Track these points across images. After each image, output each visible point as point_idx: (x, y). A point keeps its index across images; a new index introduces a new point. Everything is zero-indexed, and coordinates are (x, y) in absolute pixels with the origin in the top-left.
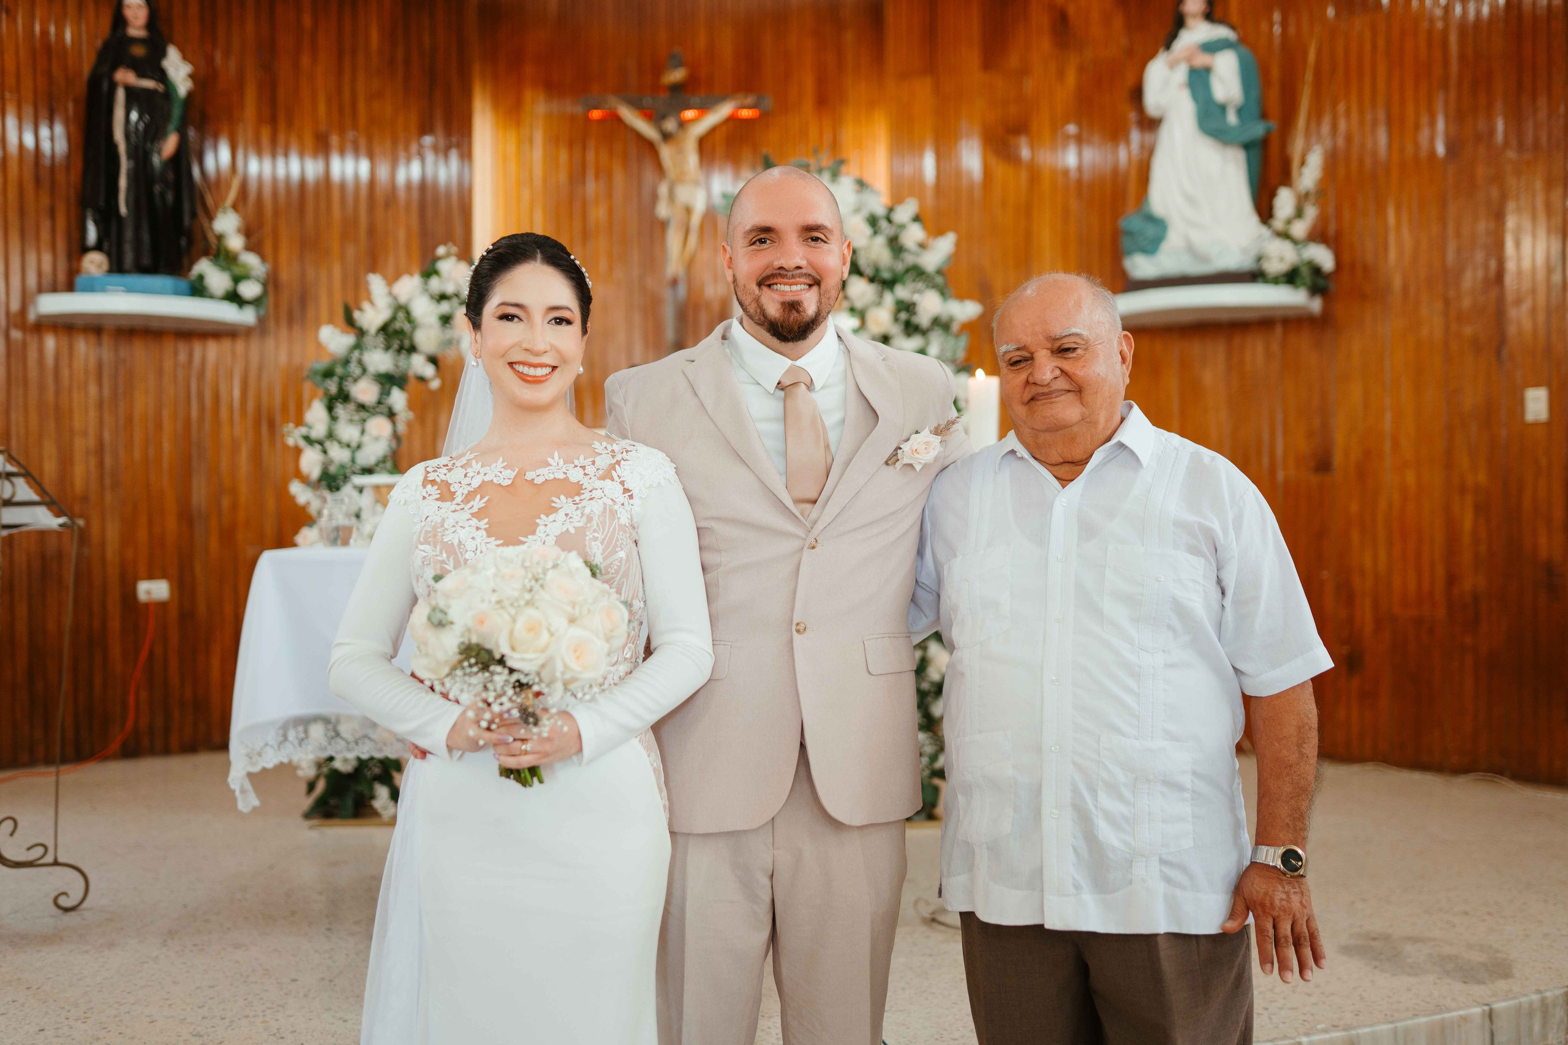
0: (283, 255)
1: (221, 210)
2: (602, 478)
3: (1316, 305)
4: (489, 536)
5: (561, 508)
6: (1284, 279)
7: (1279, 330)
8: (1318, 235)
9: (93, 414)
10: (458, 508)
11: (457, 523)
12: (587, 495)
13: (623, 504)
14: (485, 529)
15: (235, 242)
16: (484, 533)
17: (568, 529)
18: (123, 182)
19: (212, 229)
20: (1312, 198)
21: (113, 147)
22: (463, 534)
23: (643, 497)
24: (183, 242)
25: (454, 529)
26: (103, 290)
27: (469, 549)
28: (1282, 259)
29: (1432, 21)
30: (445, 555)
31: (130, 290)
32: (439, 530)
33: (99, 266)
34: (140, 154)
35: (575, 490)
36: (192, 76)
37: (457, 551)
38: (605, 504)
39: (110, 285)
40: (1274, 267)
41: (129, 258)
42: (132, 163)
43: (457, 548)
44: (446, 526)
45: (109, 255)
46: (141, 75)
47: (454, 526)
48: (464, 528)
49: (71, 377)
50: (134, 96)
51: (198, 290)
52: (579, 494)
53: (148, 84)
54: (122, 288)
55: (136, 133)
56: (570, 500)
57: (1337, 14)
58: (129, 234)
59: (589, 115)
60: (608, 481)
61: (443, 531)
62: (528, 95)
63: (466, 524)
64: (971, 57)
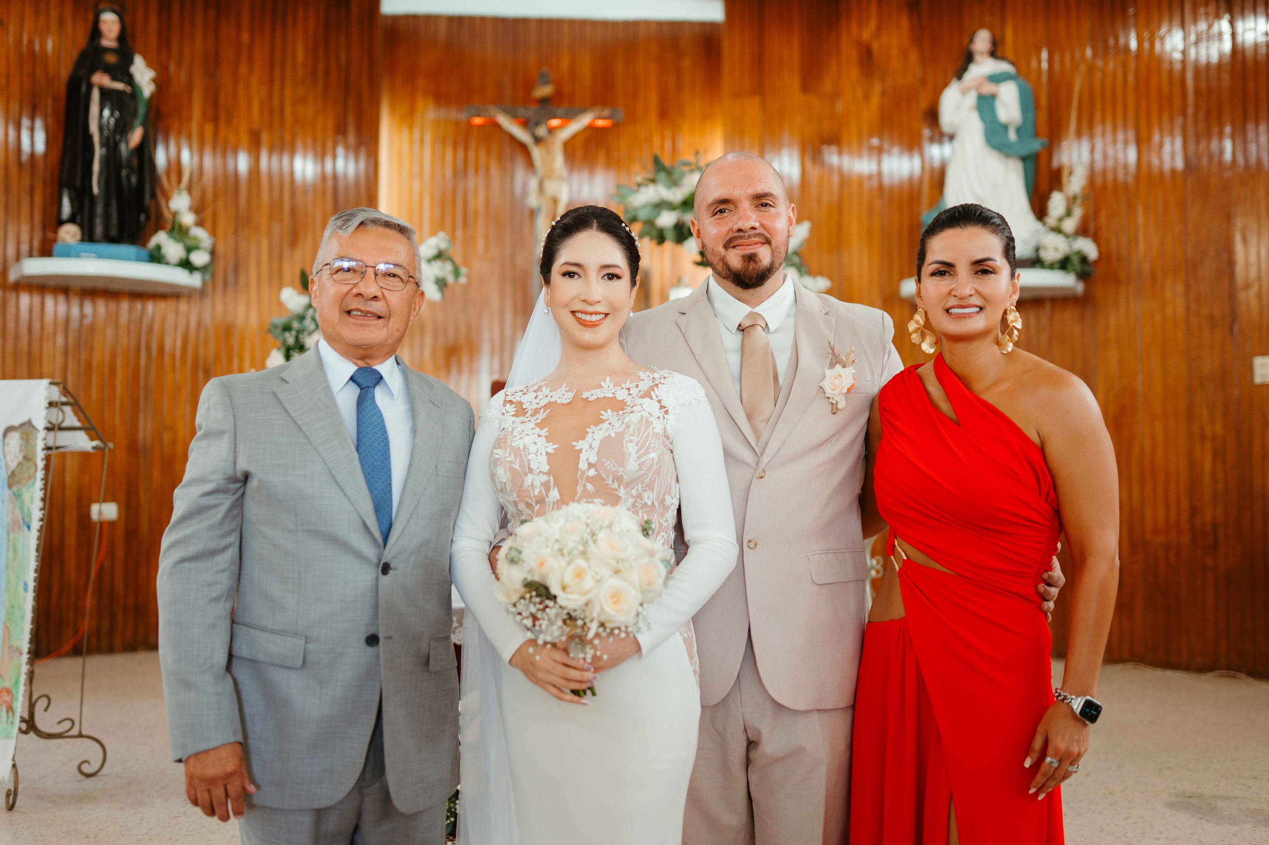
0: (220, 230)
1: (176, 191)
2: (643, 397)
3: (1080, 287)
4: (547, 442)
5: (607, 420)
6: (1058, 265)
7: (1048, 307)
8: (1083, 231)
9: (59, 360)
10: (526, 420)
11: (523, 431)
12: (629, 409)
13: (659, 418)
14: (545, 437)
15: (188, 219)
16: (544, 439)
17: (610, 434)
18: (96, 167)
19: (168, 207)
20: (1079, 201)
21: (88, 138)
22: (527, 440)
23: (677, 413)
24: (142, 217)
25: (521, 436)
26: (77, 256)
27: (531, 452)
28: (1056, 249)
29: (1171, 62)
30: (512, 456)
31: (100, 256)
32: (509, 437)
33: (74, 236)
34: (111, 145)
35: (619, 406)
36: (154, 80)
37: (522, 453)
38: (642, 416)
39: (83, 252)
40: (1049, 255)
41: (99, 230)
42: (104, 150)
43: (522, 451)
44: (515, 434)
45: (81, 226)
46: (114, 78)
47: (520, 434)
48: (528, 435)
49: (42, 329)
50: (107, 95)
51: (156, 257)
52: (623, 409)
53: (119, 86)
54: (94, 255)
55: (108, 127)
56: (615, 413)
57: (1095, 55)
58: (99, 210)
59: (471, 120)
60: (647, 400)
61: (513, 438)
62: (420, 103)
63: (530, 432)
64: (791, 81)
